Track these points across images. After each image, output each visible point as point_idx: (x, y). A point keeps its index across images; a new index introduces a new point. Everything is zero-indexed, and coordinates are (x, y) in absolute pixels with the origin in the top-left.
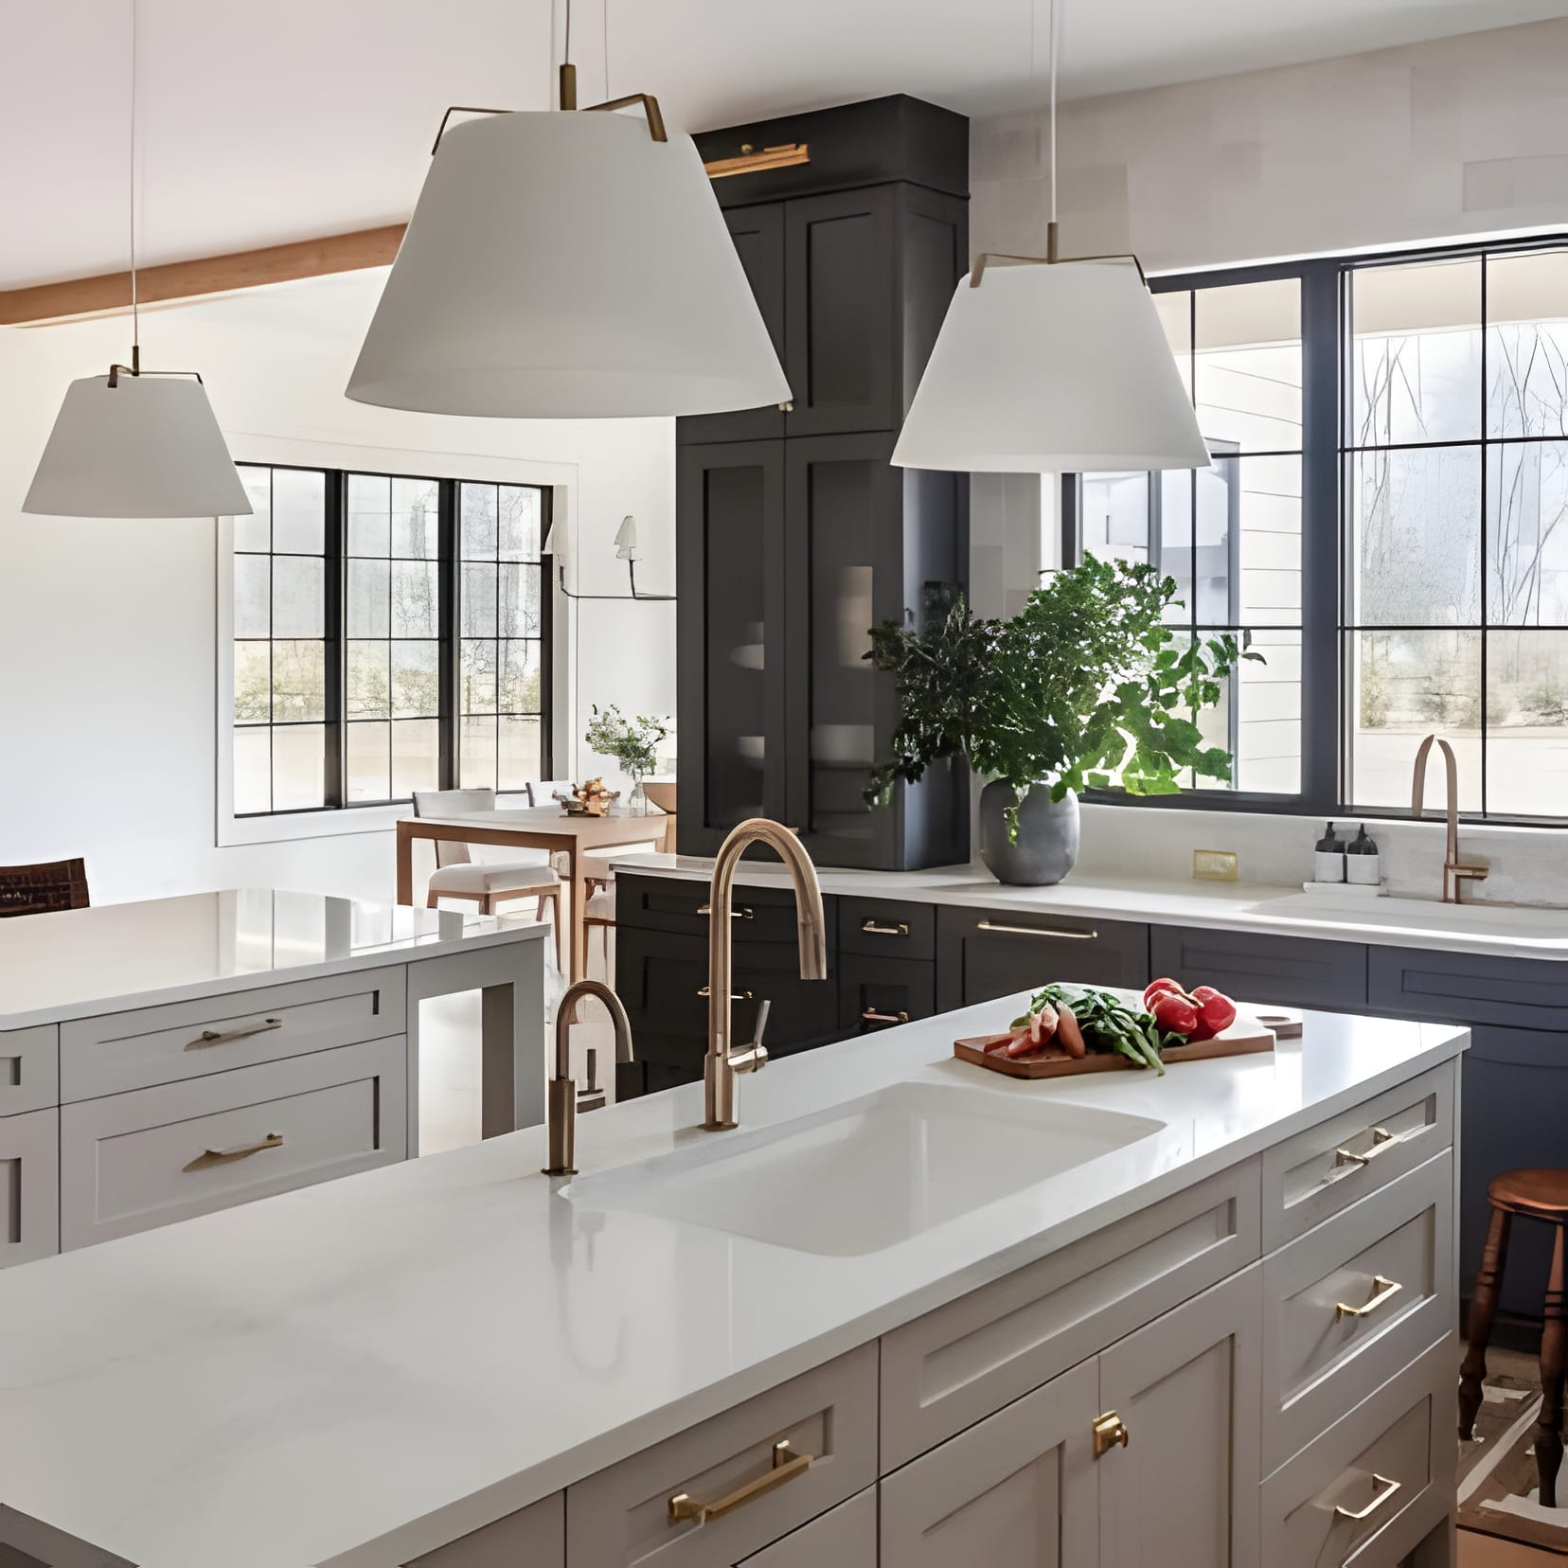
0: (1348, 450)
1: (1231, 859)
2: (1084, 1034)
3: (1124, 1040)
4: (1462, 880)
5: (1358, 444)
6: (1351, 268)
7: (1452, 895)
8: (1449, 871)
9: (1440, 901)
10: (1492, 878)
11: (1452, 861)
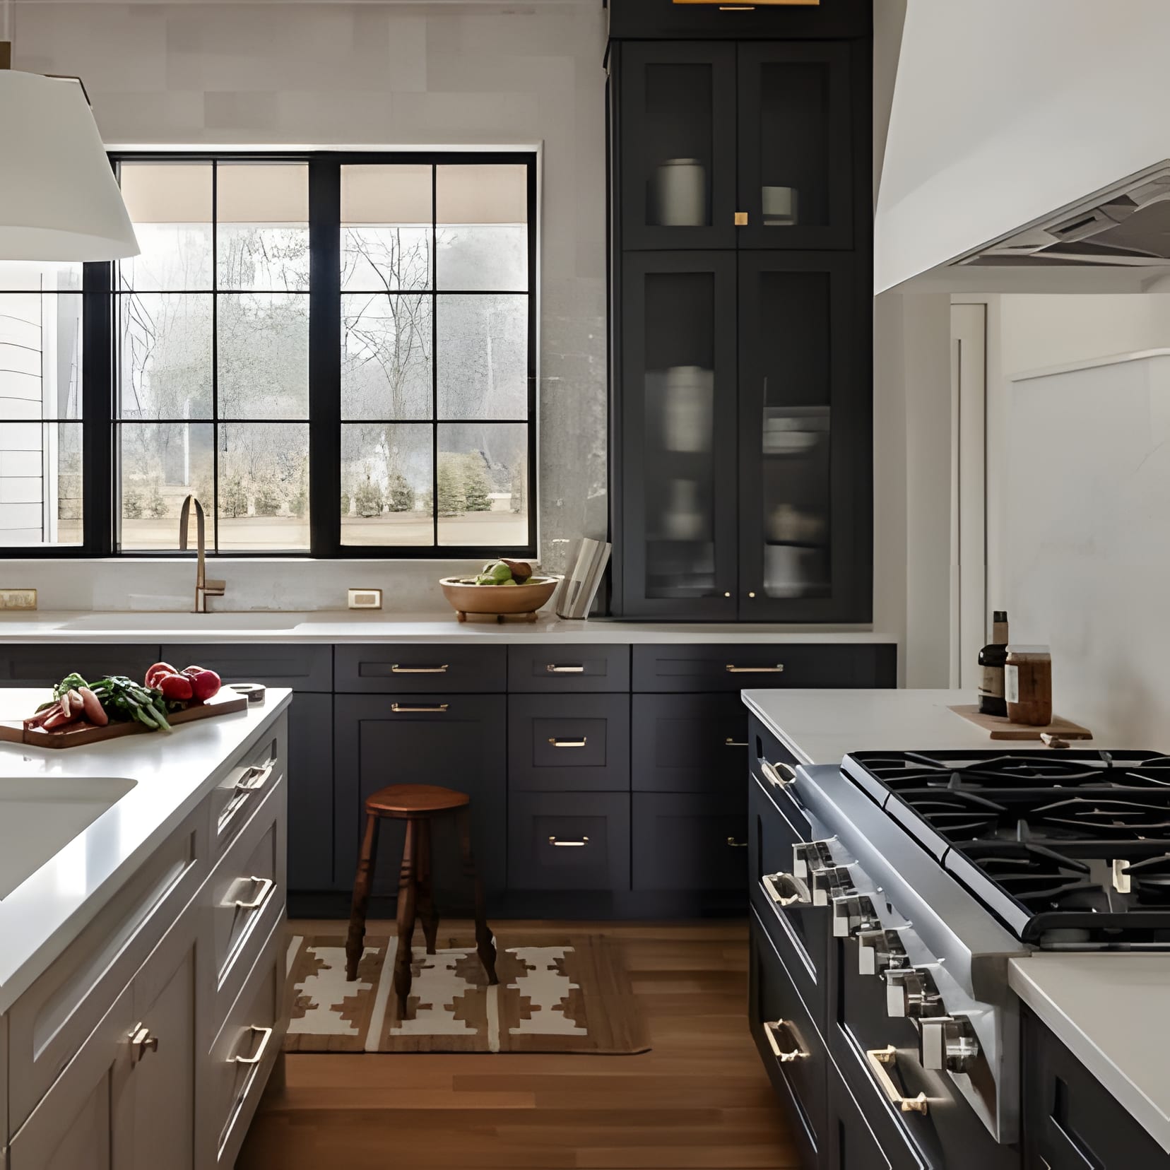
0: (117, 293)
1: (32, 594)
2: (105, 708)
3: (140, 711)
4: (207, 597)
5: (124, 288)
6: (120, 160)
7: (201, 608)
8: (200, 591)
9: (192, 612)
10: (227, 594)
11: (201, 585)
